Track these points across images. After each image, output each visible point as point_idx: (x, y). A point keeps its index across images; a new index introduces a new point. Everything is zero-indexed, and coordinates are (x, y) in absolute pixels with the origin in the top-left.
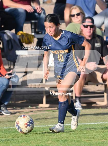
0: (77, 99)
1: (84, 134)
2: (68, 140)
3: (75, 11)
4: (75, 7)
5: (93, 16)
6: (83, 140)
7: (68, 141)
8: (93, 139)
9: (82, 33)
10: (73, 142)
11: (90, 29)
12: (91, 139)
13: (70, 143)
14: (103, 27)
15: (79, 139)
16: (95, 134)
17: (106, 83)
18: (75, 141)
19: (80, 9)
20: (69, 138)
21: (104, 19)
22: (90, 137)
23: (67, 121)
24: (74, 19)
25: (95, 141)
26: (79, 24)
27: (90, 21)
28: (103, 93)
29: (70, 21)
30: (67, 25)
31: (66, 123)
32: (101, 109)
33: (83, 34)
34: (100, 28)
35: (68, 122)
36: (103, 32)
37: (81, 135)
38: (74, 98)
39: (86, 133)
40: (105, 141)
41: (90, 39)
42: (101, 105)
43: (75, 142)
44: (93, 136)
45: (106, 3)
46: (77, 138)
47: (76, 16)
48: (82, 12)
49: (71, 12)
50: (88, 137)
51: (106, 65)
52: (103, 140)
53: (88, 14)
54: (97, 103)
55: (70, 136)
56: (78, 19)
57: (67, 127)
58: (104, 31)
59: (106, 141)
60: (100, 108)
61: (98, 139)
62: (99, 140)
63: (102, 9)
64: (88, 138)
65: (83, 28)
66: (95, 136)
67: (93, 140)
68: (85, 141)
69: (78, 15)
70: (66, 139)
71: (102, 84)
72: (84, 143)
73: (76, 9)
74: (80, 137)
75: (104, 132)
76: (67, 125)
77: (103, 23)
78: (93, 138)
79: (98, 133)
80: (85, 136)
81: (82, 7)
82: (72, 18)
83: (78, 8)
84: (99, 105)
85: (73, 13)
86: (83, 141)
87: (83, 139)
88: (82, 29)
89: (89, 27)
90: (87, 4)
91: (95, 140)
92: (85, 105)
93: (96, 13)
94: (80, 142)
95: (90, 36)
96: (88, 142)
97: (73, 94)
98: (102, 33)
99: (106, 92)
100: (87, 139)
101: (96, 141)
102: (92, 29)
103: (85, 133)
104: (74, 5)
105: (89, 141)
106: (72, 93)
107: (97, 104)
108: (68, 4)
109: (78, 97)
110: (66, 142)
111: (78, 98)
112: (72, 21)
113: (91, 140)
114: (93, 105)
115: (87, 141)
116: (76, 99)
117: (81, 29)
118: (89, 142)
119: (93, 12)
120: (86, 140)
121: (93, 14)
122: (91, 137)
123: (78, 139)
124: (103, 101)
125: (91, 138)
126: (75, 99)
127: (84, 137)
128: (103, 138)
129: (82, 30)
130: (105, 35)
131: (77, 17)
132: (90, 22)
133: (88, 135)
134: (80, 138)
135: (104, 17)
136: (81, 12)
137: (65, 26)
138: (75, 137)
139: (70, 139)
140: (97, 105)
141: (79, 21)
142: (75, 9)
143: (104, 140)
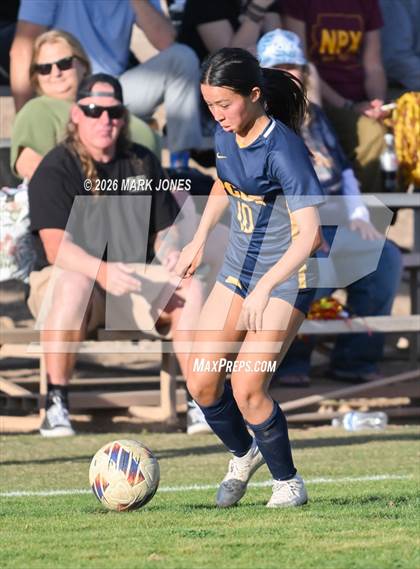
0: (55, 395)
1: (78, 530)
2: (18, 555)
3: (53, 51)
4: (51, 34)
5: (121, 73)
6: (76, 555)
7: (18, 558)
8: (113, 553)
9: (76, 137)
10: (37, 561)
11: (111, 124)
12: (108, 552)
13: (25, 566)
14: (161, 117)
15: (61, 551)
16: (124, 532)
17: (169, 336)
18: (43, 557)
19: (73, 42)
20: (23, 546)
21: (165, 83)
22: (104, 545)
23: (15, 478)
24: (49, 81)
25: (122, 558)
26: (68, 100)
27: (110, 89)
28: (155, 372)
29: (33, 91)
30: (18, 107)
31: (12, 488)
32: (146, 434)
33: (80, 141)
34: (148, 118)
35: (18, 482)
36: (160, 133)
37: (68, 536)
38: (43, 390)
39: (89, 528)
40: (161, 558)
41: (105, 159)
42: (147, 421)
43: (46, 563)
44: (115, 538)
45: (174, 23)
46: (53, 548)
47: (55, 70)
48: (80, 55)
49: (35, 54)
50: (95, 543)
51: (164, 262)
52: (152, 556)
53: (101, 64)
54: (134, 410)
55: (24, 538)
56: (64, 80)
57: (16, 502)
58: (165, 130)
59: (165, 561)
60: (144, 431)
61: (133, 553)
62: (137, 554)
63: (155, 43)
64: (95, 547)
65: (79, 117)
66: (124, 541)
67: (114, 557)
68: (82, 558)
69: (64, 65)
70: (9, 549)
71: (153, 339)
72: (79, 566)
73: (56, 45)
74: (65, 543)
75: (158, 523)
76: (14, 496)
77: (161, 101)
78: (114, 547)
79: (134, 527)
80: (83, 541)
81: (78, 36)
82: (42, 78)
83: (63, 41)
84: (141, 418)
85: (42, 60)
86: (76, 560)
87: (73, 551)
88: (76, 120)
89: (105, 114)
90: (98, 24)
91: (123, 555)
92: (85, 418)
93: (131, 62)
94: (64, 564)
95: (105, 151)
96: (93, 561)
97: (39, 374)
98: (156, 137)
99: (167, 371)
100: (91, 553)
101: (125, 560)
102: (115, 121)
103: (84, 526)
104: (49, 28)
105: (99, 557)
106: (36, 371)
107: (131, 416)
108: (25, 22)
109: (58, 387)
110: (11, 562)
111: (57, 392)
112: (39, 91)
113: (107, 557)
114: (117, 419)
115: (91, 558)
116: (51, 394)
117: (71, 121)
118: (100, 561)
119: (121, 55)
120: (85, 553)
121: (121, 64)
122: (107, 542)
123: (54, 551)
124: (156, 404)
125: (108, 547)
126: (48, 395)
127: (80, 542)
128: (153, 549)
129: (76, 126)
130: (166, 147)
131: (60, 76)
132: (109, 95)
133: (94, 534)
134: (66, 546)
135: (163, 79)
136: (75, 56)
137: (12, 110)
138: (46, 542)
139: (25, 550)
140: (134, 420)
141: (69, 89)
142: (54, 41)
143: (157, 557)
